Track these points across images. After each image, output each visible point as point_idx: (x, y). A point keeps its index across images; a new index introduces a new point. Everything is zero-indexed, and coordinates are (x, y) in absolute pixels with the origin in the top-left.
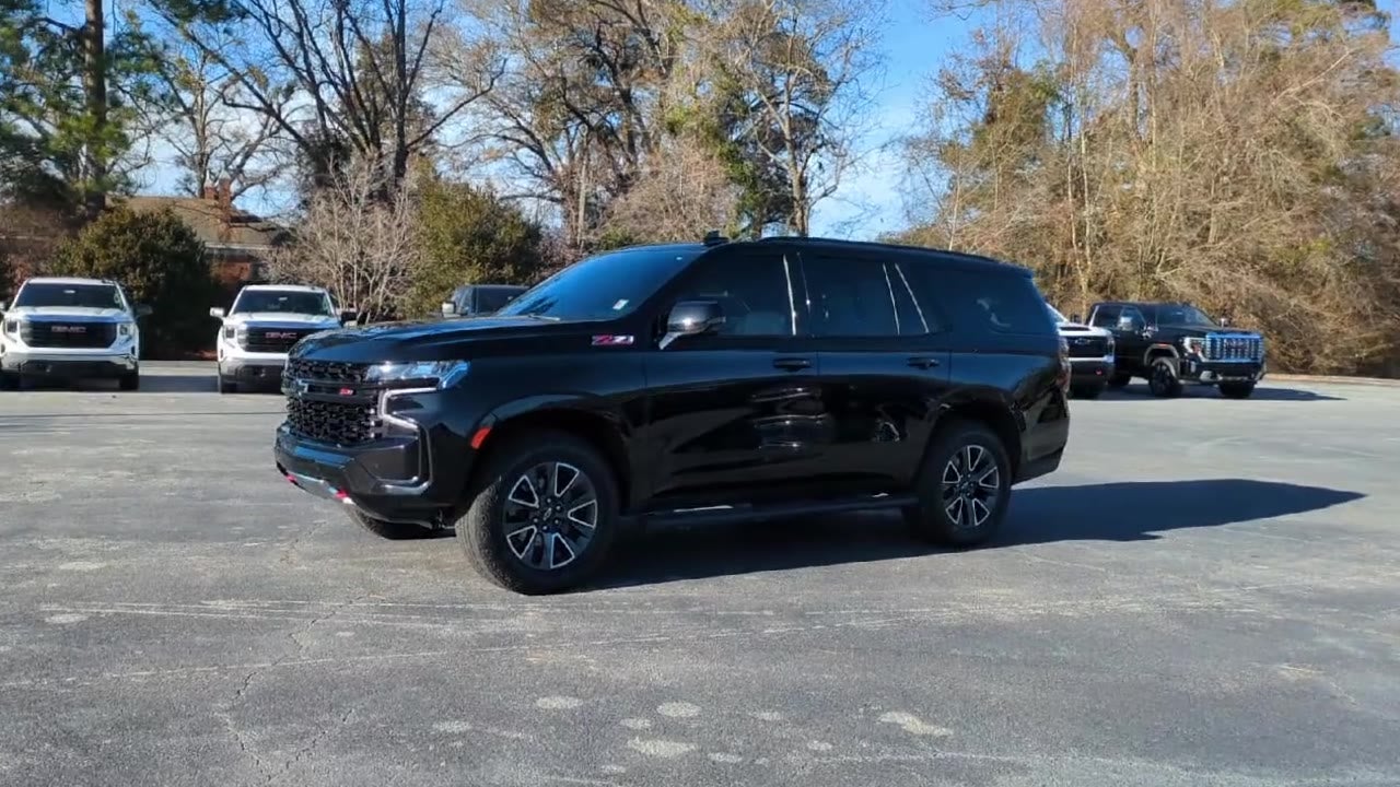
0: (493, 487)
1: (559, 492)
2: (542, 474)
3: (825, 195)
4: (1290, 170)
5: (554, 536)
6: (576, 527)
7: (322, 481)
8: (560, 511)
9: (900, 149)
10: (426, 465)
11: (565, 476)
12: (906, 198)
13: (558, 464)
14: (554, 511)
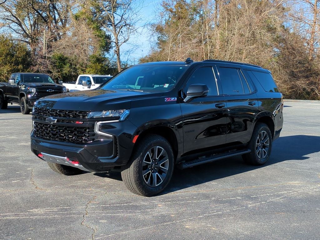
0: (139, 158)
1: (157, 157)
2: (153, 151)
3: (125, 42)
4: (267, 37)
5: (156, 174)
6: (162, 170)
7: (66, 158)
8: (157, 164)
9: (149, 27)
10: (116, 151)
11: (159, 151)
12: (152, 44)
13: (157, 147)
14: (155, 164)
